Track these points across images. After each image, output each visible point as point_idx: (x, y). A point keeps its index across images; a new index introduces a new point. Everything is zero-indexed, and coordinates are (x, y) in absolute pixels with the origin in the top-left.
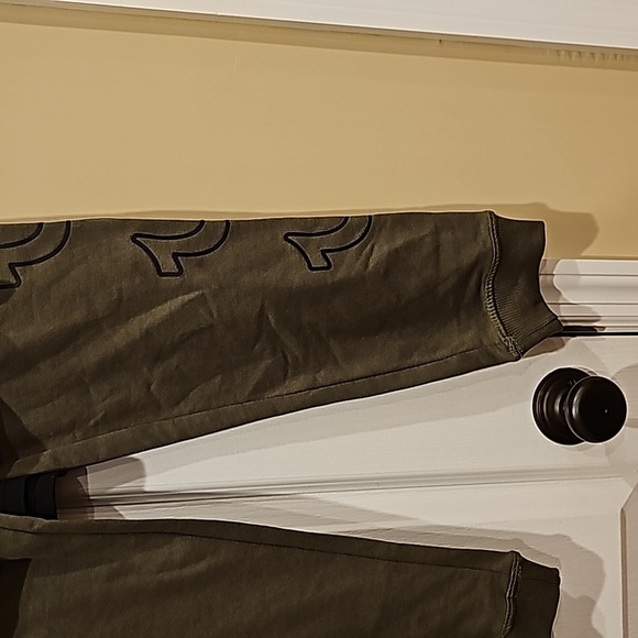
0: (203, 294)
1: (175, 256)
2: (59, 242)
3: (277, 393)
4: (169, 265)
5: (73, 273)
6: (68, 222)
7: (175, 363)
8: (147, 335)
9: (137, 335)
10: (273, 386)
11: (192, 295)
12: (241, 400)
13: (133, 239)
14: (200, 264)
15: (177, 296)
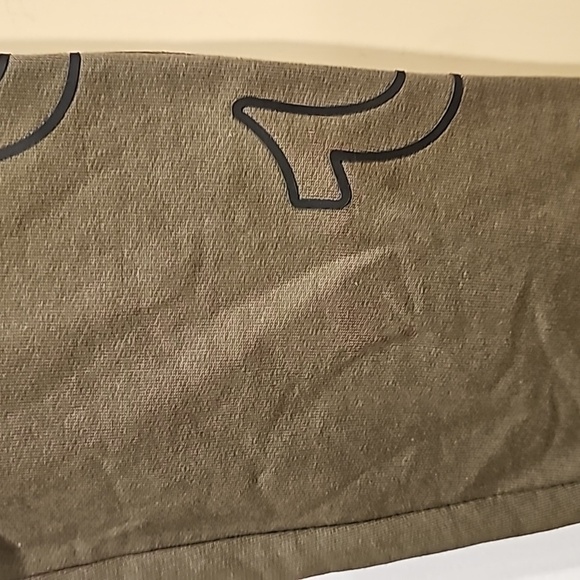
0: (392, 257)
1: (337, 157)
2: (49, 108)
3: (523, 482)
4: (318, 182)
5: (85, 192)
6: (75, 58)
7: (318, 423)
8: (260, 352)
9: (236, 352)
10: (518, 468)
11: (368, 257)
12: (449, 499)
13: (237, 109)
14: (392, 183)
15: (333, 258)
